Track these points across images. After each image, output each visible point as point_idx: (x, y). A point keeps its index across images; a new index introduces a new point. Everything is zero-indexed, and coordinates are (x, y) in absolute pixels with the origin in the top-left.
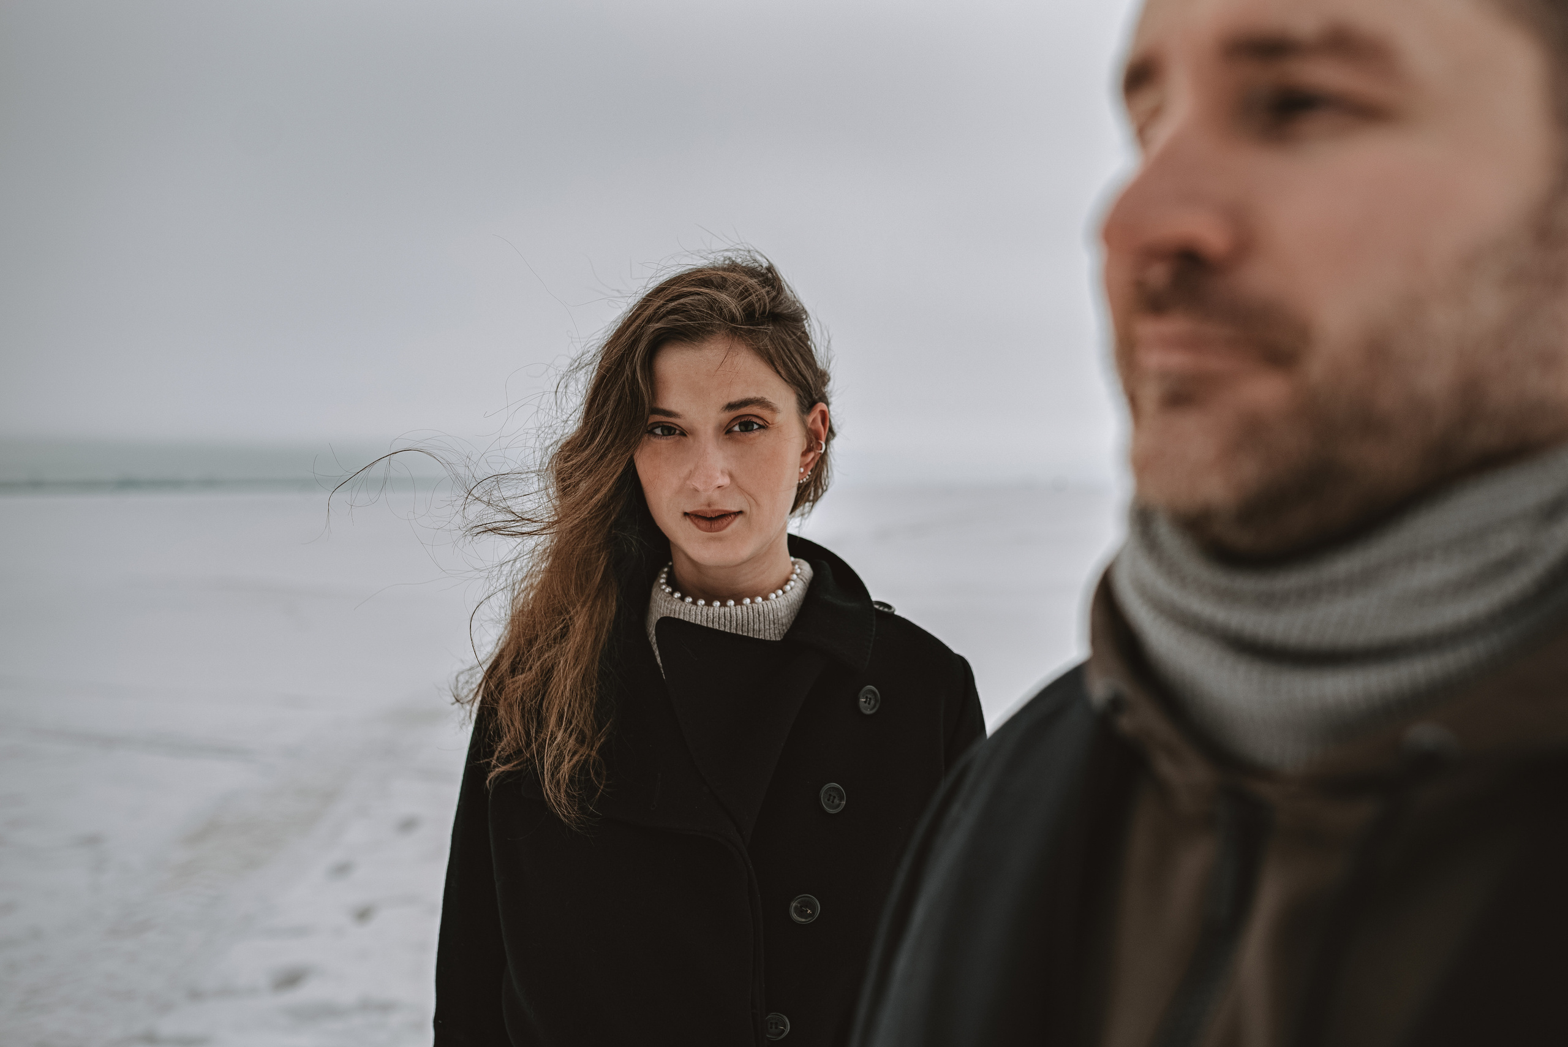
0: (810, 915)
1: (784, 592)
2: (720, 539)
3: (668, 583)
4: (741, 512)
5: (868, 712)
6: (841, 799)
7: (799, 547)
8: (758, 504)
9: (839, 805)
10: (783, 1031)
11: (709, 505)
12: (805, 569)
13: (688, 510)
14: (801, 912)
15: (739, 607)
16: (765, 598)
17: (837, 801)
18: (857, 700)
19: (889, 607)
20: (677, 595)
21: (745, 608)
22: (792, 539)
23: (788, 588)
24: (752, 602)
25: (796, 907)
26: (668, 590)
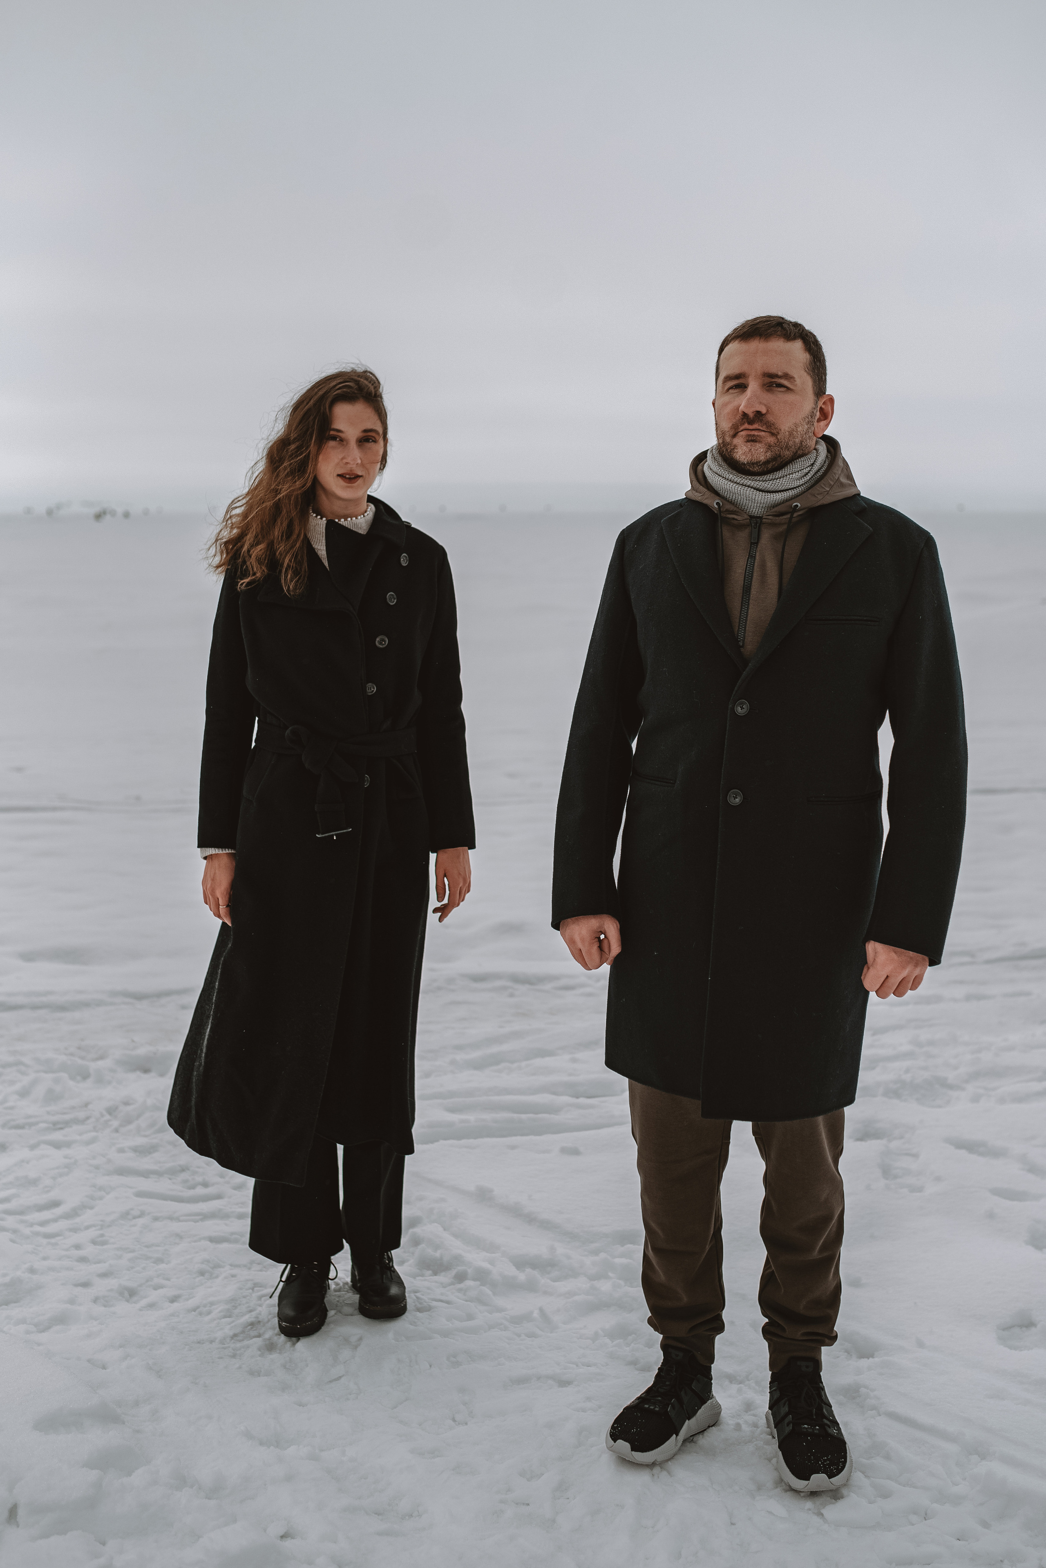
0: (384, 644)
1: (364, 516)
2: (351, 487)
3: (314, 512)
4: (361, 476)
5: (404, 565)
6: (394, 599)
7: (371, 499)
8: (369, 474)
9: (394, 602)
10: (373, 691)
11: (351, 471)
12: (372, 507)
13: (340, 473)
14: (381, 643)
15: (346, 522)
16: (356, 518)
17: (393, 600)
18: (400, 560)
19: (409, 523)
20: (319, 517)
21: (349, 522)
22: (369, 496)
23: (366, 514)
24: (351, 520)
25: (378, 641)
26: (315, 515)
